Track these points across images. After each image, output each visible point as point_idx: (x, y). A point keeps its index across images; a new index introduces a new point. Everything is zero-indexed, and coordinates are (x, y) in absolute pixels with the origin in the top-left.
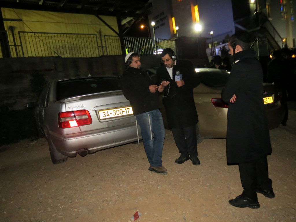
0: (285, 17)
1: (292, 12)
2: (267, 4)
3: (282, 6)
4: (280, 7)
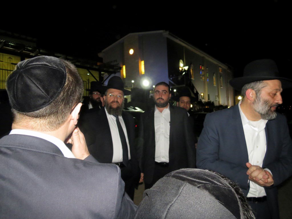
0: (203, 79)
1: (207, 75)
2: (191, 68)
3: (201, 71)
4: (200, 71)
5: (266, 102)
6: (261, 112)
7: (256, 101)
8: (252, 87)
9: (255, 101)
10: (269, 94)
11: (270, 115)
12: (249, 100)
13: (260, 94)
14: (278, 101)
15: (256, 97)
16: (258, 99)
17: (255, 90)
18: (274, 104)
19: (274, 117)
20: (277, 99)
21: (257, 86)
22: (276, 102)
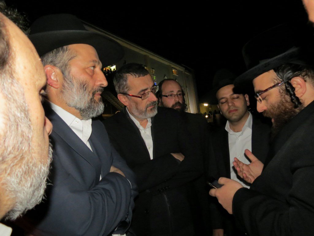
5: (83, 86)
6: (78, 106)
7: (66, 85)
8: (51, 62)
9: (64, 86)
10: (84, 70)
11: (94, 109)
12: (52, 88)
13: (69, 72)
14: (100, 81)
15: (64, 78)
16: (68, 82)
17: (59, 65)
18: (96, 88)
19: (101, 110)
20: (99, 79)
21: (59, 59)
22: (99, 83)
